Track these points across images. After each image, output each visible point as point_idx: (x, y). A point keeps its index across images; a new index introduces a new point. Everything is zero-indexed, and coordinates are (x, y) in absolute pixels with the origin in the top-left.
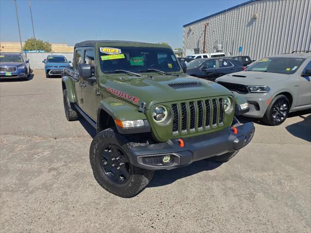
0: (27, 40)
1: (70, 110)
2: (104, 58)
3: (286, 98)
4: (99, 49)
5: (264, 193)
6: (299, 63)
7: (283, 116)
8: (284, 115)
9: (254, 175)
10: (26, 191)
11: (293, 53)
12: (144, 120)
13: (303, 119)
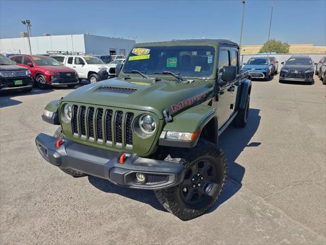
0: (265, 42)
2: (131, 58)
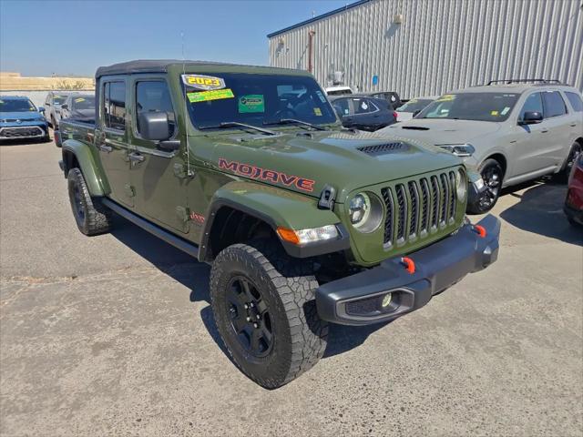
1: (93, 212)
2: (193, 98)
3: (497, 164)
4: (181, 78)
5: (531, 338)
6: (512, 101)
7: (492, 196)
8: (495, 193)
9: (498, 307)
10: (63, 406)
11: (489, 84)
12: (336, 225)
13: (519, 200)
